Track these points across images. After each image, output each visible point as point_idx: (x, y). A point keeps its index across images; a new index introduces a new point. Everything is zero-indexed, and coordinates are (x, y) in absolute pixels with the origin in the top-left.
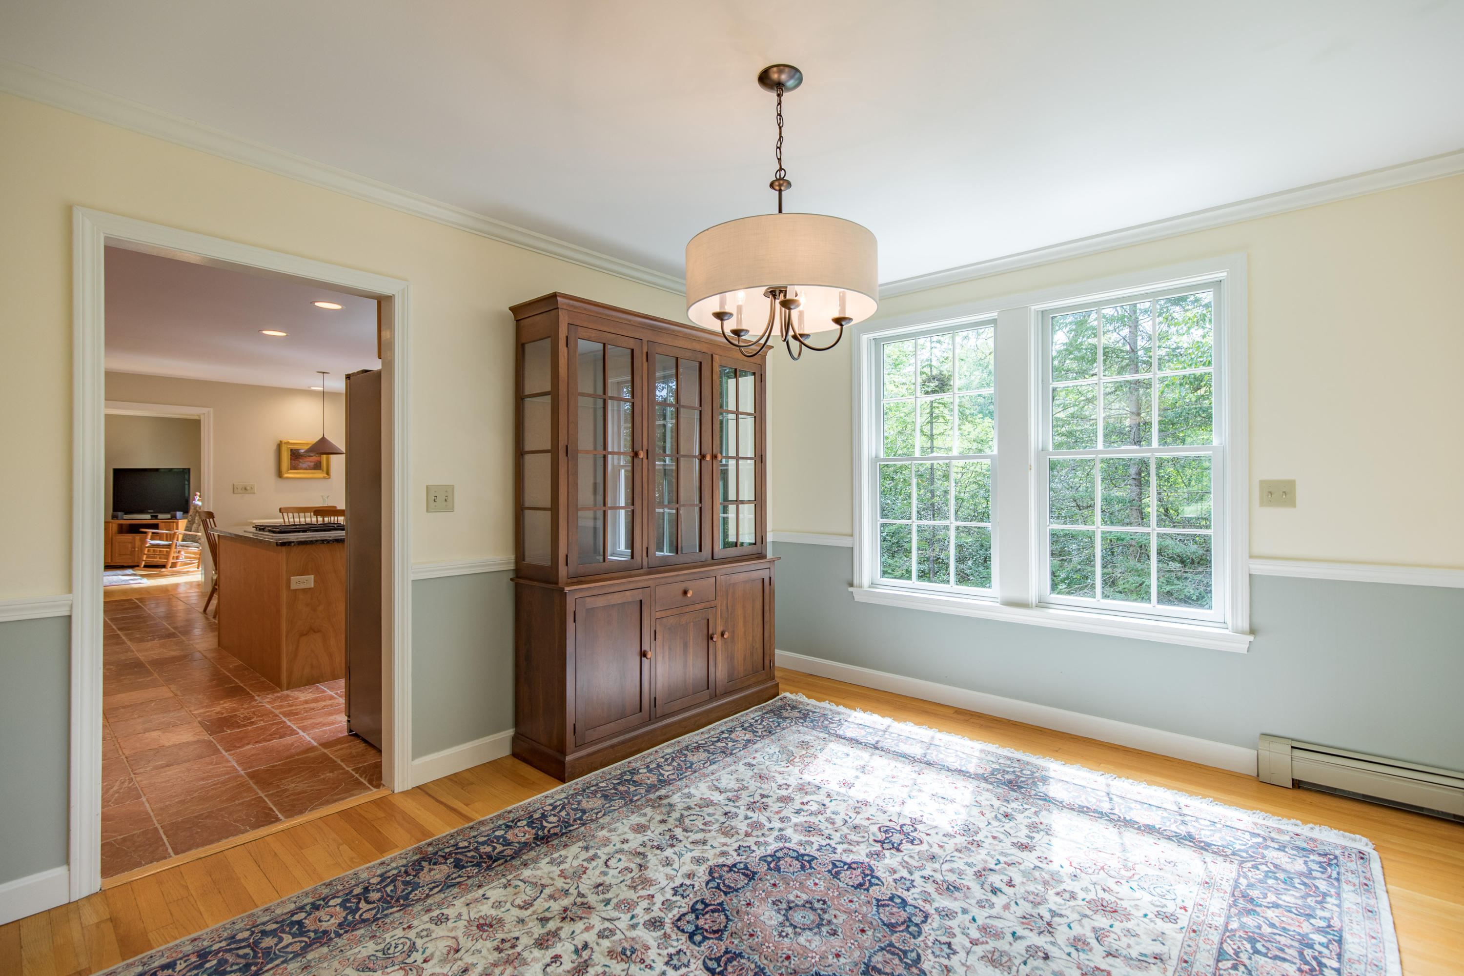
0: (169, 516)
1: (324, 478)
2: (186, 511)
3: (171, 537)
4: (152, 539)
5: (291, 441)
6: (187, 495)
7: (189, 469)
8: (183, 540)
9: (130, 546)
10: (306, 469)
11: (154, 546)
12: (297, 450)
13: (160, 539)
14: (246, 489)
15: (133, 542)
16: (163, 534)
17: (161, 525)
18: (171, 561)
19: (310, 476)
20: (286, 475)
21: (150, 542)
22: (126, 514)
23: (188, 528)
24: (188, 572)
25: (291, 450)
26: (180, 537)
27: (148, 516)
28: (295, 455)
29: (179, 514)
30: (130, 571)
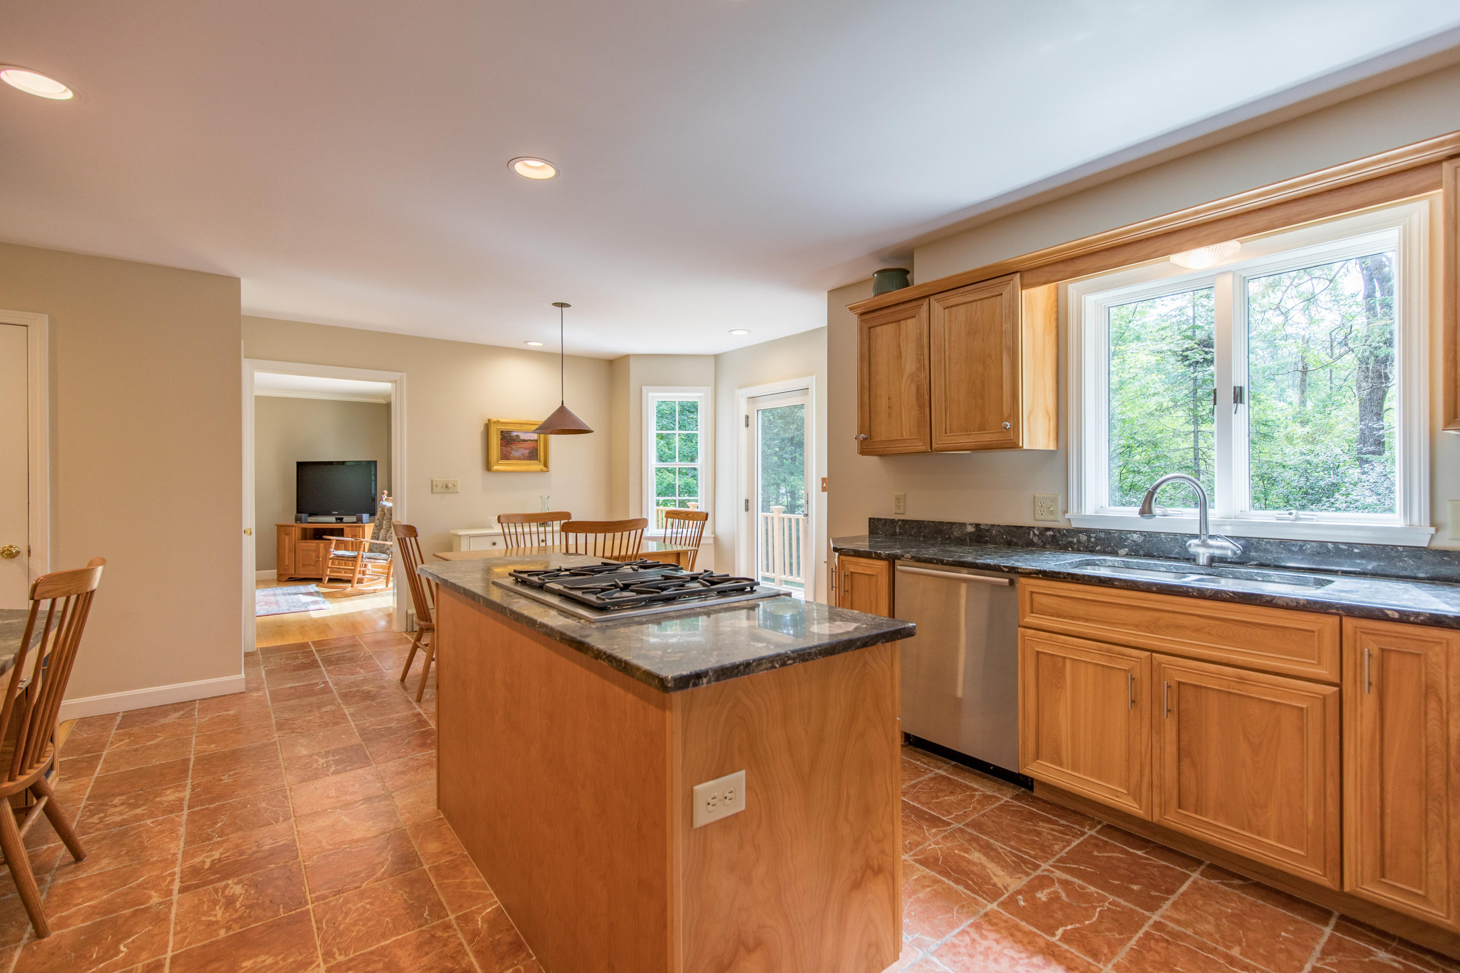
0: (354, 519)
1: (542, 471)
2: (373, 514)
3: (357, 546)
4: (337, 548)
5: (501, 420)
6: (373, 492)
7: (375, 462)
8: (370, 550)
9: (314, 554)
10: (519, 459)
11: (338, 557)
12: (509, 432)
13: (346, 549)
14: (447, 487)
15: (317, 551)
16: (348, 541)
17: (347, 531)
18: (358, 576)
19: (525, 468)
20: (495, 468)
21: (335, 552)
22: (311, 515)
23: (375, 536)
24: (375, 591)
25: (502, 432)
26: (367, 546)
27: (332, 519)
28: (508, 439)
29: (365, 516)
30: (313, 587)
